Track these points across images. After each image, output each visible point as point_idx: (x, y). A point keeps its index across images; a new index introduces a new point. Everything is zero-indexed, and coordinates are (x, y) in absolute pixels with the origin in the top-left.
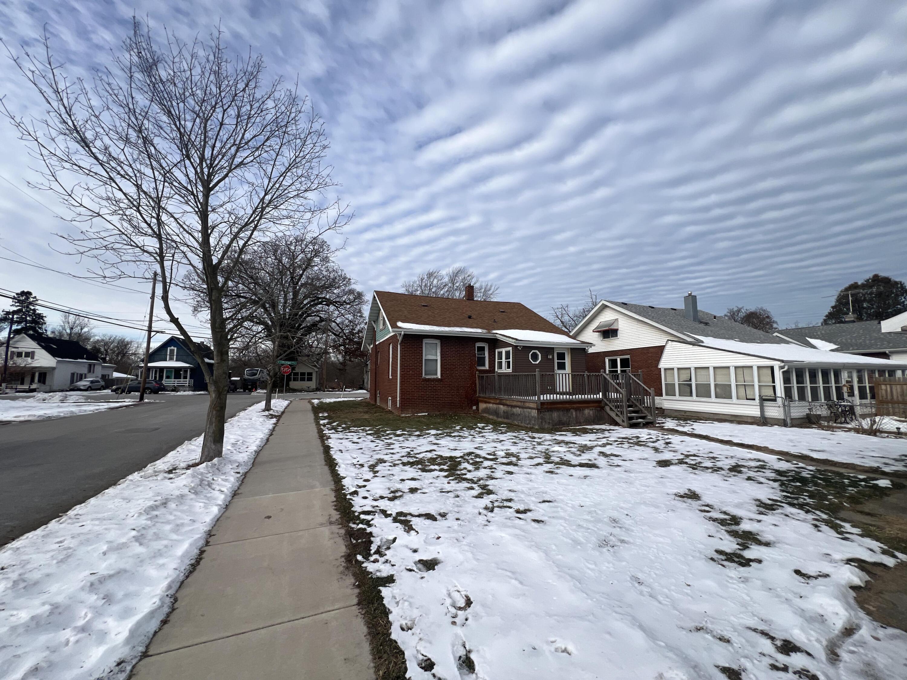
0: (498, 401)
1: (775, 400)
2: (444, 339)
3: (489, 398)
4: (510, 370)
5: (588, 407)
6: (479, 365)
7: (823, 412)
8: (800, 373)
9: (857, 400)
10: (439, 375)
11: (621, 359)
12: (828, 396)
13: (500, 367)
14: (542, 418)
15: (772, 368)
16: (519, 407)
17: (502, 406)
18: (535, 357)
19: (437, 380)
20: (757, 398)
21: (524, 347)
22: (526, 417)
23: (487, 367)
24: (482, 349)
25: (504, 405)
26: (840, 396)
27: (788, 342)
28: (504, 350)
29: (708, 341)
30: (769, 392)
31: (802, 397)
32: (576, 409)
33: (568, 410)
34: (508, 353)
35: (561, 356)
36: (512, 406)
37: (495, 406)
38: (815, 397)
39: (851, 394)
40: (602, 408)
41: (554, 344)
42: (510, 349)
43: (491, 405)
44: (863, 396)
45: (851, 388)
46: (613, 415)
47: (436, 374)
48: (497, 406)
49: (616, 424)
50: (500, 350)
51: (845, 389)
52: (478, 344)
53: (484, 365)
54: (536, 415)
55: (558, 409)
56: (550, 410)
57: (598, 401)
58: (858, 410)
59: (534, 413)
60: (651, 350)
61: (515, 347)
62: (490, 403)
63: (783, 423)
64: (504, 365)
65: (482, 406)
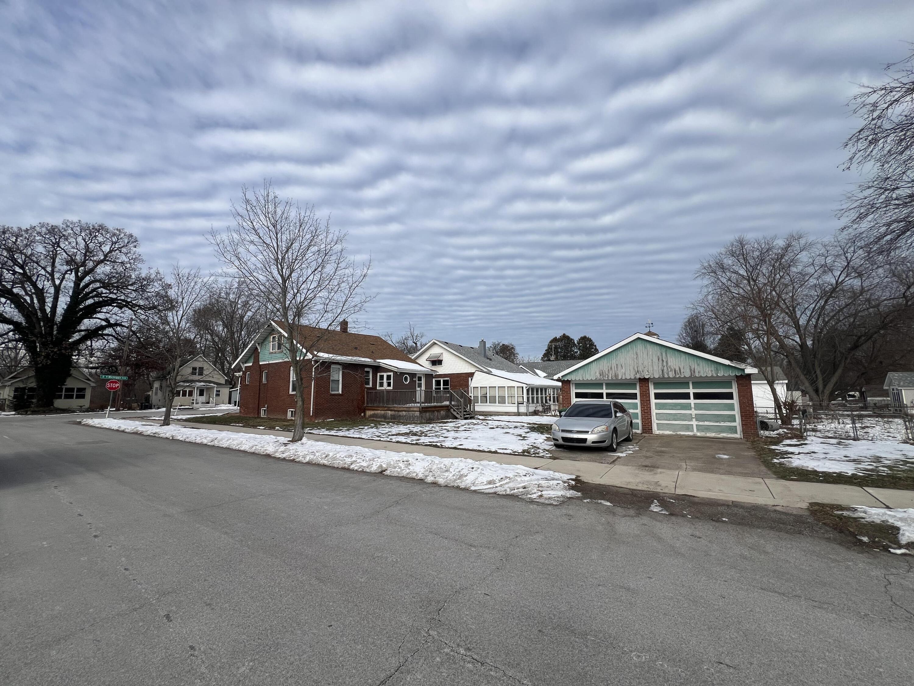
0: (386, 409)
1: (523, 404)
2: (346, 366)
3: (379, 407)
4: (391, 388)
5: (442, 410)
6: (366, 384)
7: (540, 408)
8: (533, 390)
9: (552, 402)
10: (340, 392)
11: (444, 381)
12: (542, 402)
13: (381, 385)
14: (422, 417)
15: (523, 387)
16: (405, 411)
17: (389, 412)
18: (406, 379)
19: (339, 395)
20: (516, 403)
21: (401, 373)
22: (410, 417)
23: (371, 386)
24: (368, 372)
25: (391, 410)
26: (546, 402)
27: (527, 372)
28: (385, 375)
29: (494, 371)
30: (520, 400)
31: (533, 402)
32: (438, 411)
33: (434, 411)
34: (389, 377)
35: (420, 379)
36: (398, 411)
37: (383, 412)
38: (537, 402)
39: (550, 400)
40: (449, 410)
41: (418, 371)
42: (392, 374)
43: (379, 412)
44: (554, 401)
45: (550, 397)
46: (455, 413)
47: (338, 391)
48: (385, 412)
49: (457, 418)
50: (382, 374)
51: (548, 398)
52: (366, 369)
53: (369, 384)
54: (418, 415)
55: (429, 411)
56: (426, 412)
57: (447, 406)
58: (552, 408)
59: (417, 414)
60: (464, 375)
61: (395, 373)
62: (379, 410)
63: (526, 415)
64: (385, 384)
65: (369, 413)
